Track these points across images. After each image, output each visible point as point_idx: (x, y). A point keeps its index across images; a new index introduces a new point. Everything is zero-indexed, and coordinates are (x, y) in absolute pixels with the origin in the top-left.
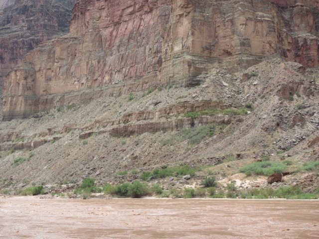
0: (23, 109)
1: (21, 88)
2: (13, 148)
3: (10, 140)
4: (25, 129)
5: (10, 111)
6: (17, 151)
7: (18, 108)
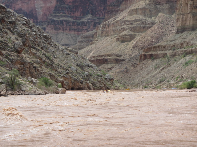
0: (191, 23)
1: (189, 7)
2: (184, 54)
3: (183, 48)
4: (193, 38)
5: (182, 26)
6: (188, 56)
7: (188, 23)
